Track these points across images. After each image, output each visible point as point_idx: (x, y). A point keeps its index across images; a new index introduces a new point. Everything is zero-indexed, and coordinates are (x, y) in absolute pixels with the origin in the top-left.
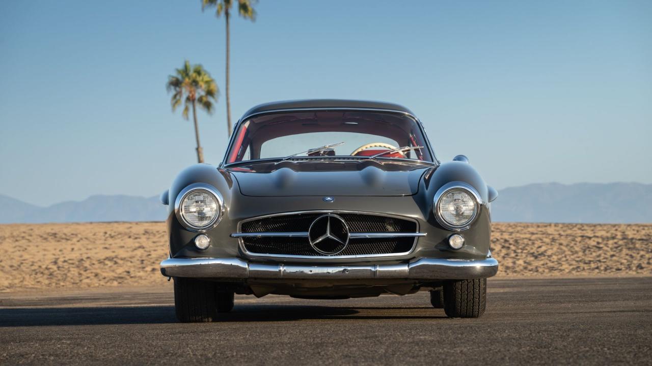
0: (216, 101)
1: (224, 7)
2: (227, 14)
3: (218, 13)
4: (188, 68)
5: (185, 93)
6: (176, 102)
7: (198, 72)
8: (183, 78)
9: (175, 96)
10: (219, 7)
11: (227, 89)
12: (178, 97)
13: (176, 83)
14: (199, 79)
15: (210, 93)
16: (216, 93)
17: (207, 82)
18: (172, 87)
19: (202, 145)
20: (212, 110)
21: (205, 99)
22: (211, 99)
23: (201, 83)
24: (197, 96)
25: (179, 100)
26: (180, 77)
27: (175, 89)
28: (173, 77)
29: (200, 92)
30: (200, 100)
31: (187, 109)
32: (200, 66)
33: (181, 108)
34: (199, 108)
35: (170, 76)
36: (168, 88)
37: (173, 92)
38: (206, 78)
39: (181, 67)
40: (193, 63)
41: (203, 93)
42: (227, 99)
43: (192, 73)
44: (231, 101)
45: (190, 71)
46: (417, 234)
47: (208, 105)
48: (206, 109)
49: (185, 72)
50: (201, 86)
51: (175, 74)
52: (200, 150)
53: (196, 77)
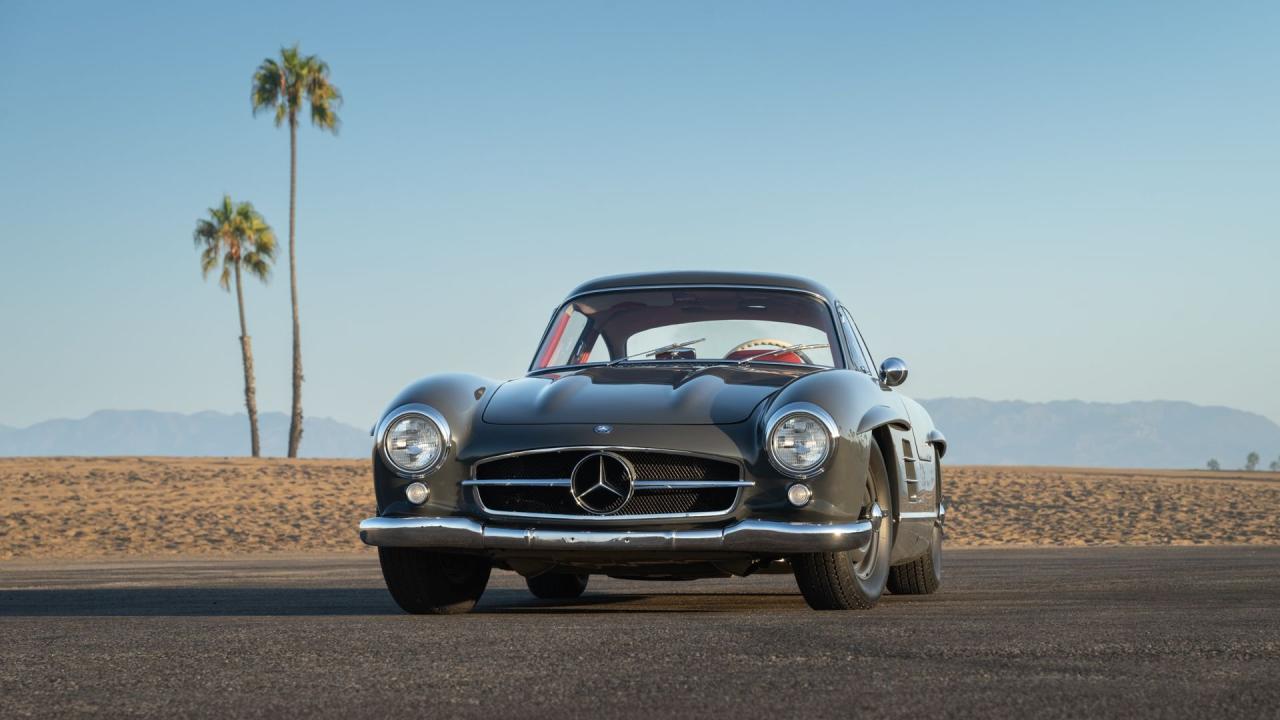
0: (274, 262)
1: (288, 110)
2: (292, 121)
3: (278, 119)
4: (229, 208)
5: (224, 248)
6: (209, 263)
7: (245, 214)
8: (221, 222)
9: (208, 252)
10: (280, 109)
11: (291, 242)
12: (212, 255)
13: (208, 231)
14: (245, 225)
15: (263, 248)
16: (273, 248)
17: (259, 231)
18: (203, 239)
19: (249, 332)
20: (267, 275)
21: (254, 259)
22: (264, 258)
23: (249, 232)
24: (243, 253)
25: (215, 258)
26: (215, 222)
27: (208, 242)
28: (204, 222)
29: (248, 247)
30: (248, 259)
31: (226, 274)
32: (248, 204)
33: (216, 273)
34: (246, 273)
35: (199, 220)
36: (197, 239)
37: (204, 247)
38: (256, 224)
39: (217, 205)
40: (236, 201)
41: (253, 249)
42: (292, 258)
43: (233, 216)
44: (297, 262)
45: (231, 212)
46: (741, 483)
47: (259, 267)
48: (258, 274)
49: (224, 214)
50: (250, 238)
51: (208, 218)
52: (246, 339)
53: (241, 223)
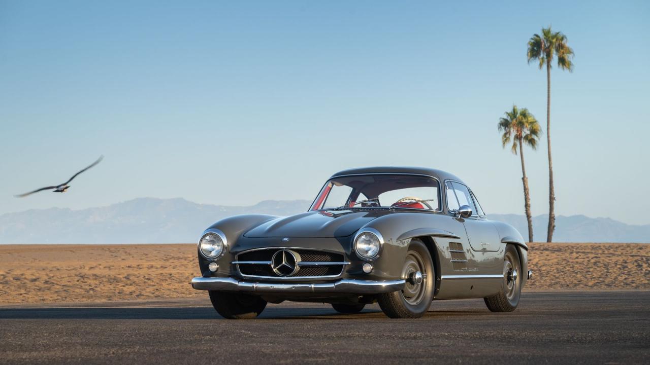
0: (539, 139)
1: (546, 60)
2: (549, 67)
3: (541, 65)
4: (516, 112)
5: (513, 132)
6: (506, 140)
7: (524, 114)
8: (512, 119)
9: (506, 134)
10: (541, 60)
11: (548, 129)
12: (508, 136)
13: (505, 124)
14: (524, 120)
15: (534, 132)
16: (538, 131)
17: (532, 123)
18: (503, 128)
19: (527, 175)
20: (536, 146)
21: (530, 138)
22: (534, 137)
23: (526, 124)
24: (524, 135)
25: (509, 138)
26: (509, 119)
27: (505, 129)
28: (503, 119)
29: (526, 132)
30: (526, 138)
31: (515, 145)
32: (525, 110)
33: (510, 145)
34: (525, 145)
35: (501, 118)
36: (499, 128)
37: (503, 131)
38: (530, 119)
39: (510, 111)
40: (519, 109)
41: (528, 132)
42: (548, 137)
43: (518, 115)
44: (551, 139)
45: (517, 113)
47: (532, 142)
48: (531, 145)
49: (514, 114)
50: (526, 126)
51: (505, 117)
52: (525, 179)
53: (522, 119)
